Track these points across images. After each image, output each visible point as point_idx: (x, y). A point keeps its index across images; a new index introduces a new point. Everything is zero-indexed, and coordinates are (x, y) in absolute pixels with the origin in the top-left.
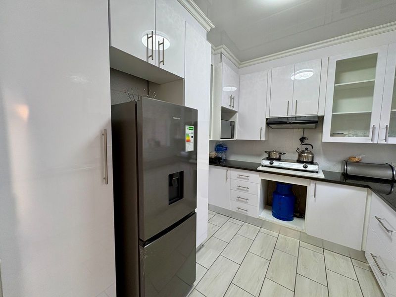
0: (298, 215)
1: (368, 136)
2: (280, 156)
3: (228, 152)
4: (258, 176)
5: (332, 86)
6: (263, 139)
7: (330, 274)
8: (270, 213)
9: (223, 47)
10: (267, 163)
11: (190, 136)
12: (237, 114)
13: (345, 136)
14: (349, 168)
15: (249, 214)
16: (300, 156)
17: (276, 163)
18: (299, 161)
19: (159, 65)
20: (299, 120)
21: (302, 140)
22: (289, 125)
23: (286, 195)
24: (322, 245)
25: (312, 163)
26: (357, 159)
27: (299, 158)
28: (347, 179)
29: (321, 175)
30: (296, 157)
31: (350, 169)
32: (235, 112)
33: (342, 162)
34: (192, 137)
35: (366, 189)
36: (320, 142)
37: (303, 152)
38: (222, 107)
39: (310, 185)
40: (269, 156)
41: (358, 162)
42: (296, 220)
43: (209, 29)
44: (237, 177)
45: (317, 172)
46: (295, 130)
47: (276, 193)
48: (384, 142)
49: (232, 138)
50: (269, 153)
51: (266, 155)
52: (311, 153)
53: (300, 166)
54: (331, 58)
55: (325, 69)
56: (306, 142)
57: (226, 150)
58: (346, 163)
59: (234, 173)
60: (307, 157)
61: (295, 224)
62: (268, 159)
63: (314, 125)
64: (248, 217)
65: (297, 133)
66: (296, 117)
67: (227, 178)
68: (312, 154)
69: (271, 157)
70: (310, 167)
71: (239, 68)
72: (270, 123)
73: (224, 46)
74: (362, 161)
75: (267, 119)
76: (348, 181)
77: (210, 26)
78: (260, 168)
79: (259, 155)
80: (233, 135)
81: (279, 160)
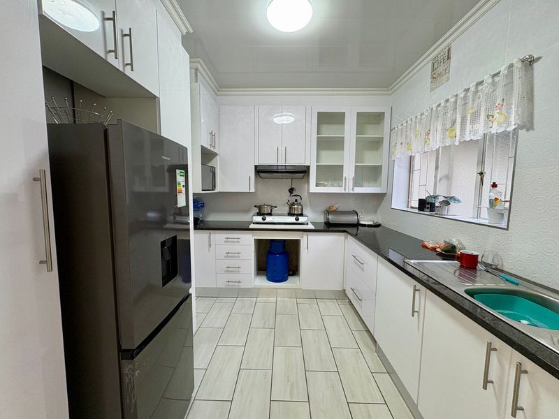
0: (291, 273)
1: (342, 187)
2: (271, 211)
3: (205, 209)
4: (251, 235)
5: (315, 136)
6: (253, 190)
7: (326, 318)
8: (265, 278)
9: (199, 62)
10: (259, 219)
11: (182, 185)
12: (218, 157)
13: (325, 186)
14: (330, 217)
15: (243, 285)
16: (290, 208)
17: (269, 219)
18: (290, 214)
19: (124, 70)
20: (289, 169)
21: (291, 190)
22: (280, 174)
23: (280, 254)
24: (314, 296)
25: (302, 215)
26: (335, 208)
27: (290, 211)
28: (330, 227)
29: (311, 227)
30: (287, 210)
31: (332, 218)
32: (216, 154)
33: (325, 212)
34: (183, 186)
35: (344, 234)
36: (306, 193)
37: (293, 204)
38: (202, 146)
39: (303, 237)
40: (260, 211)
41: (335, 211)
42: (290, 278)
43: (185, 31)
44: (225, 242)
45: (307, 224)
46: (284, 180)
47: (270, 253)
48: (352, 192)
49: (213, 190)
50: (259, 207)
51: (257, 210)
52: (300, 204)
53: (292, 219)
54: (313, 107)
55: (308, 118)
56: (295, 193)
57: (203, 206)
58: (328, 212)
59: (219, 237)
60: (297, 209)
61: (291, 283)
62: (259, 214)
63: (303, 175)
64: (240, 290)
65: (286, 183)
66: (285, 166)
67: (210, 245)
68: (301, 206)
69: (262, 212)
70: (302, 219)
71: (217, 95)
72: (260, 171)
73: (201, 61)
74: (338, 210)
75: (256, 166)
76: (330, 229)
77: (187, 28)
78: (252, 226)
79: (247, 211)
80: (214, 187)
81: (270, 214)
